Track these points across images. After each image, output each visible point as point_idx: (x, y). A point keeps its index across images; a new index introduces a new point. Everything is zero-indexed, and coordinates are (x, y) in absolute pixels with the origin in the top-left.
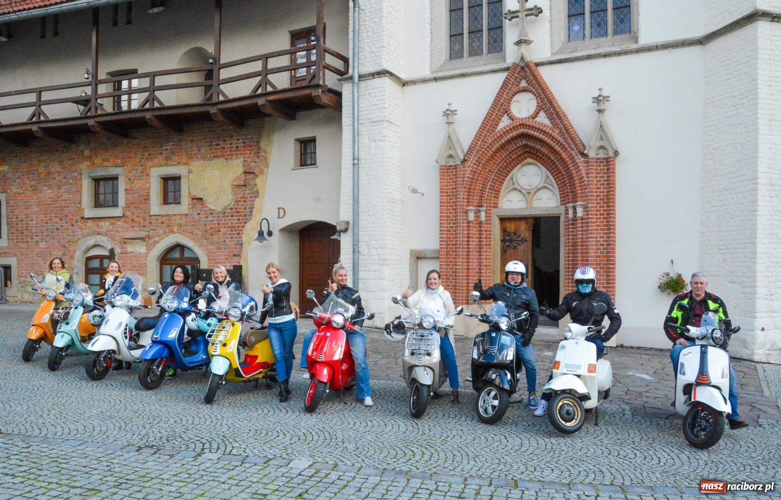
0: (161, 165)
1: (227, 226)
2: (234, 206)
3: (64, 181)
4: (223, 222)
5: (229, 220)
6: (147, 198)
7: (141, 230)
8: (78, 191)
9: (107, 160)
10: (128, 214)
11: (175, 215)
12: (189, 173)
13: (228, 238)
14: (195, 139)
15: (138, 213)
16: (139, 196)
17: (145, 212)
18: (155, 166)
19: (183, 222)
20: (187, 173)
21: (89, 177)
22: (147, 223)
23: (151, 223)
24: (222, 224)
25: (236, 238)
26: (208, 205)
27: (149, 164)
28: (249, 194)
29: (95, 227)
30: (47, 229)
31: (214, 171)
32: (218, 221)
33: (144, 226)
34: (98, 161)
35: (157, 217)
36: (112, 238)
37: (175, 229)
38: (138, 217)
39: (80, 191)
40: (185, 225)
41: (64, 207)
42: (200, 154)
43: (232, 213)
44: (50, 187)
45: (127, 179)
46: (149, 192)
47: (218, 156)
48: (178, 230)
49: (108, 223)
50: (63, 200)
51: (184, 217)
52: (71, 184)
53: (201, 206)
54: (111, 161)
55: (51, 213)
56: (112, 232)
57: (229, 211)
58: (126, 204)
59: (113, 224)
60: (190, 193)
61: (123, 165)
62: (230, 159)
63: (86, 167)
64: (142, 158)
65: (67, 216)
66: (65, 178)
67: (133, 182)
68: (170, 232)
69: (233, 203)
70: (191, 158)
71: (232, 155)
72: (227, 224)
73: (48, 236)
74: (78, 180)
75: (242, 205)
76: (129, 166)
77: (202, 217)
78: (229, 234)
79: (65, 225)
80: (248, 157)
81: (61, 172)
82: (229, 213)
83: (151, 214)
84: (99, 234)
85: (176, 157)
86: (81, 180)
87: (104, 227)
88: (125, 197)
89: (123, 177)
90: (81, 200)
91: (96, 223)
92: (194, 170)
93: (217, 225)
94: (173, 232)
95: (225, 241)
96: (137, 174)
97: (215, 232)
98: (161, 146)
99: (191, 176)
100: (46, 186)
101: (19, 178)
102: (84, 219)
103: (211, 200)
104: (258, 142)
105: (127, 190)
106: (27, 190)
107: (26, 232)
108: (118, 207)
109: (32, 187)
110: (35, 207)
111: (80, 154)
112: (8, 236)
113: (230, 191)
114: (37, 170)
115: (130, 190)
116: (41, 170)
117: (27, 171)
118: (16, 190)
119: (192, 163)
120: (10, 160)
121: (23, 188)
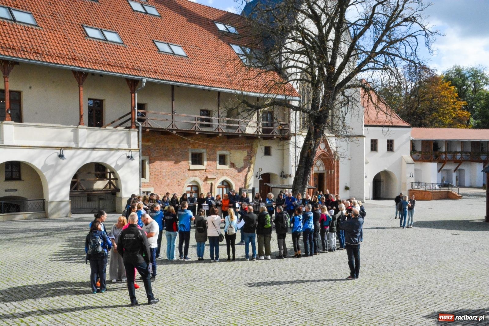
0: (220, 150)
3: (181, 153)
6: (215, 162)
8: (187, 158)
9: (200, 146)
10: (208, 168)
11: (225, 170)
14: (233, 141)
15: (212, 168)
17: (214, 168)
19: (228, 172)
21: (191, 152)
23: (216, 172)
25: (244, 178)
26: (236, 166)
27: (217, 149)
28: (248, 163)
29: (194, 174)
30: (172, 174)
31: (238, 154)
32: (239, 172)
34: (196, 146)
36: (201, 178)
37: (225, 174)
38: (212, 170)
42: (234, 147)
43: (243, 169)
44: (174, 155)
45: (208, 154)
46: (216, 160)
47: (240, 149)
51: (228, 170)
52: (184, 154)
54: (202, 146)
55: (174, 167)
58: (207, 164)
60: (230, 161)
61: (207, 148)
62: (243, 150)
63: (190, 148)
65: (181, 168)
66: (181, 151)
67: (210, 156)
70: (231, 148)
75: (246, 167)
76: (209, 149)
77: (234, 171)
78: (242, 176)
79: (180, 172)
80: (248, 150)
81: (179, 149)
83: (217, 169)
84: (195, 176)
85: (226, 147)
86: (188, 153)
88: (207, 161)
89: (206, 153)
90: (188, 161)
91: (195, 172)
92: (232, 153)
94: (224, 176)
96: (212, 153)
98: (221, 143)
99: (231, 155)
100: (172, 154)
101: (157, 149)
102: (189, 170)
103: (237, 164)
104: (252, 145)
105: (207, 159)
106: (162, 155)
107: (160, 175)
108: (203, 165)
109: (164, 154)
110: (165, 164)
111: (188, 142)
112: (150, 177)
113: (243, 161)
114: (167, 147)
115: (209, 159)
116: (170, 147)
117: (162, 146)
118: (155, 155)
119: (232, 151)
120: (153, 140)
121: (160, 154)
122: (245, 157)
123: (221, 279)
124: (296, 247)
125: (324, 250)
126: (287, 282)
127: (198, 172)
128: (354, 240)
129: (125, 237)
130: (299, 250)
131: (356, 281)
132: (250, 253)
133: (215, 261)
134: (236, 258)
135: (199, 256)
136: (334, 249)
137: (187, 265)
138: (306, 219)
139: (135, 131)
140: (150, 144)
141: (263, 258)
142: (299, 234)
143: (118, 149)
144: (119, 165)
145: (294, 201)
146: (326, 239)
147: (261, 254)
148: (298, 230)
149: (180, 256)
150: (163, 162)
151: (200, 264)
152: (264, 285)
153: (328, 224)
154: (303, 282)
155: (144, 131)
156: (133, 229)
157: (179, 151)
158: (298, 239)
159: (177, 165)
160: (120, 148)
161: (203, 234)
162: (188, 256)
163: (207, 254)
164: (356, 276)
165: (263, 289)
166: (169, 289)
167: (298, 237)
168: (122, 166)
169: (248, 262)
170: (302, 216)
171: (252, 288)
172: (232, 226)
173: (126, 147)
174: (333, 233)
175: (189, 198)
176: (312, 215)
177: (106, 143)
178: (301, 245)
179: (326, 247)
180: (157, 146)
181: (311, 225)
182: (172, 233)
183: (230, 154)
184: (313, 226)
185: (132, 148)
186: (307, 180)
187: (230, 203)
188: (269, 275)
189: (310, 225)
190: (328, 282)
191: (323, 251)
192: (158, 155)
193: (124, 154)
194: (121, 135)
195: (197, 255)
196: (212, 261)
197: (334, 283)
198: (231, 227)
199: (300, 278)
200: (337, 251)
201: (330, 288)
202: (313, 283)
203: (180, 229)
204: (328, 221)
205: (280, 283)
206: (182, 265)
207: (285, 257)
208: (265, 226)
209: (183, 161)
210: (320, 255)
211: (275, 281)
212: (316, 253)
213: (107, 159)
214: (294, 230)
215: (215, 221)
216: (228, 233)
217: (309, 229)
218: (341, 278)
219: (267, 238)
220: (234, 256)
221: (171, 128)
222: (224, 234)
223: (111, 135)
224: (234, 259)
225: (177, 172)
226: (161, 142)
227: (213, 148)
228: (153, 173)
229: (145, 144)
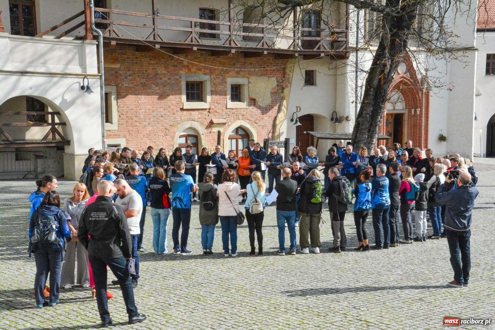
0: (233, 77)
3: (168, 81)
6: (225, 97)
7: (220, 118)
8: (179, 89)
9: (199, 69)
10: (213, 107)
11: (240, 109)
13: (267, 123)
14: (253, 62)
15: (219, 107)
17: (223, 107)
18: (230, 77)
19: (245, 113)
20: (248, 83)
21: (185, 81)
22: (224, 113)
23: (226, 113)
25: (271, 123)
26: (258, 104)
27: (227, 75)
28: (278, 97)
29: (189, 116)
31: (262, 83)
33: (222, 116)
34: (194, 70)
35: (230, 110)
36: (201, 123)
37: (240, 117)
38: (219, 109)
40: (246, 115)
42: (255, 72)
43: (270, 108)
44: (157, 85)
45: (212, 84)
47: (264, 75)
48: (242, 117)
51: (245, 110)
52: (174, 84)
53: (254, 104)
54: (203, 70)
57: (268, 107)
58: (211, 100)
59: (201, 114)
60: (249, 96)
61: (211, 73)
62: (270, 77)
63: (184, 73)
64: (222, 71)
65: (169, 107)
66: (169, 79)
67: (216, 86)
68: (237, 119)
69: (271, 102)
70: (250, 74)
71: (271, 74)
73: (154, 121)
75: (274, 104)
76: (214, 75)
77: (255, 111)
78: (268, 120)
79: (168, 113)
80: (279, 77)
81: (166, 74)
83: (227, 107)
84: (192, 120)
85: (242, 73)
86: (180, 82)
87: (195, 116)
88: (211, 96)
89: (209, 82)
90: (181, 96)
92: (252, 82)
94: (239, 119)
95: (266, 125)
96: (219, 81)
97: (261, 119)
98: (234, 64)
99: (250, 85)
100: (153, 83)
101: (130, 75)
102: (182, 109)
103: (260, 100)
104: (284, 69)
105: (212, 91)
106: (138, 85)
107: (135, 119)
108: (206, 102)
109: (141, 83)
110: (144, 99)
111: (180, 63)
112: (118, 121)
113: (270, 96)
114: (146, 71)
115: (215, 91)
116: (150, 71)
117: (138, 71)
118: (127, 85)
119: (251, 78)
120: (122, 60)
121: (134, 84)
122: (274, 88)
123: (243, 283)
124: (361, 235)
125: (406, 238)
126: (349, 290)
127: (197, 112)
128: (461, 223)
129: (91, 217)
130: (365, 238)
131: (464, 289)
132: (287, 243)
133: (230, 256)
134: (264, 250)
135: (205, 247)
136: (424, 238)
137: (186, 262)
138: (377, 188)
139: (93, 44)
140: (118, 66)
141: (308, 252)
142: (365, 212)
143: (64, 75)
144: (68, 101)
145: (355, 160)
146: (410, 221)
147: (303, 245)
148: (364, 207)
149: (174, 248)
150: (139, 96)
151: (207, 260)
152: (311, 294)
153: (414, 197)
154: (376, 289)
155: (106, 45)
156: (103, 204)
157: (166, 79)
158: (364, 221)
159: (163, 101)
160: (68, 72)
161: (211, 213)
162: (188, 248)
163: (218, 246)
164: (463, 281)
165: (311, 300)
166: (161, 299)
167: (364, 217)
168: (73, 102)
169: (284, 258)
170: (370, 185)
171: (292, 298)
172: (258, 199)
173: (79, 71)
174: (422, 212)
175: (185, 155)
176: (387, 182)
177: (44, 64)
178: (369, 229)
179: (411, 233)
180: (129, 70)
181: (386, 198)
182: (161, 211)
183: (249, 83)
184: (389, 200)
185: (89, 72)
186: (376, 126)
187: (251, 163)
188: (319, 277)
189: (384, 198)
190: (417, 291)
191: (404, 241)
192: (131, 85)
193: (75, 83)
194: (68, 51)
195: (201, 246)
196: (226, 255)
197: (427, 293)
198: (256, 201)
199: (369, 284)
200: (427, 240)
201: (421, 299)
202: (392, 291)
203: (174, 204)
204: (413, 191)
205: (337, 291)
206: (178, 262)
207: (343, 249)
208: (313, 200)
209: (172, 94)
210: (400, 248)
211: (330, 287)
212: (393, 243)
213: (46, 91)
214: (358, 207)
215: (230, 191)
216: (250, 211)
217: (382, 205)
218: (438, 284)
219: (315, 220)
220: (261, 248)
221: (151, 39)
222: (244, 213)
223: (51, 50)
224: (261, 253)
225: (163, 114)
226: (136, 63)
227: (221, 73)
228: (123, 114)
229: (110, 66)
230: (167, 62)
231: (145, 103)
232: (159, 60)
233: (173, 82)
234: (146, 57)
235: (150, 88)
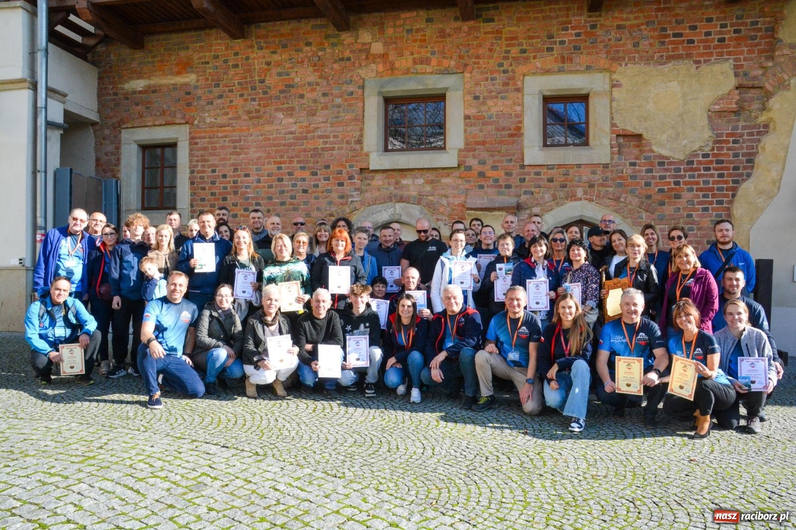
0: (548, 72)
1: (695, 187)
2: (713, 149)
4: (687, 179)
5: (700, 176)
6: (517, 133)
7: (500, 193)
8: (355, 119)
9: (426, 61)
10: (472, 162)
11: (579, 166)
12: (613, 86)
13: (698, 210)
14: (627, 23)
15: (494, 162)
16: (497, 129)
17: (511, 160)
18: (534, 74)
19: (598, 178)
20: (607, 87)
21: (380, 93)
22: (514, 180)
23: (523, 180)
24: (685, 183)
25: (713, 209)
26: (655, 148)
27: (522, 69)
28: (744, 128)
29: (392, 188)
30: (282, 192)
31: (669, 84)
32: (676, 177)
33: (508, 187)
34: (403, 64)
35: (538, 170)
36: (432, 208)
37: (580, 192)
38: (494, 168)
39: (360, 120)
40: (602, 185)
41: (323, 149)
42: (638, 52)
43: (706, 163)
44: (290, 112)
45: (469, 98)
46: (521, 122)
47: (679, 57)
48: (585, 193)
49: (421, 181)
50: (320, 137)
51: (599, 170)
52: (339, 106)
53: (636, 151)
54: (434, 62)
55: (291, 162)
56: (429, 198)
57: (701, 159)
58: (466, 144)
59: (431, 182)
60: (613, 125)
61: (463, 68)
62: (705, 61)
63: (374, 74)
64: (506, 58)
65: (327, 167)
66: (324, 95)
67: (484, 103)
68: (567, 198)
69: (711, 144)
70: (616, 58)
71: (711, 54)
72: (698, 183)
73: (283, 204)
74: (356, 99)
75: (729, 149)
76: (474, 73)
77: (640, 171)
78: (699, 203)
79: (323, 182)
80: (745, 59)
81: (317, 84)
82: (700, 163)
83: (526, 163)
84: (401, 200)
85: (584, 57)
86: (362, 98)
87: (412, 188)
88: (465, 131)
89: (460, 94)
90: (361, 135)
91: (393, 181)
92: (622, 81)
93: (673, 186)
95: (690, 216)
96: (493, 88)
97: (669, 198)
99: (618, 93)
100: (282, 110)
101: (221, 97)
102: (367, 172)
103: (663, 138)
105: (467, 117)
106: (238, 118)
108: (444, 148)
109: (249, 112)
111: (361, 51)
112: (192, 206)
113: (705, 122)
114: (262, 81)
115: (477, 118)
116: (272, 80)
117: (240, 84)
118: (213, 120)
119: (620, 69)
120: (203, 63)
121: (230, 116)
140: (190, 78)
157: (316, 95)
180: (217, 85)
183: (614, 85)
192: (220, 120)
225: (308, 184)
226: (236, 66)
227: (501, 65)
228: (203, 189)
229: (172, 82)
230: (320, 53)
231: (259, 158)
232: (297, 51)
233: (338, 101)
234: (261, 48)
235: (271, 123)
